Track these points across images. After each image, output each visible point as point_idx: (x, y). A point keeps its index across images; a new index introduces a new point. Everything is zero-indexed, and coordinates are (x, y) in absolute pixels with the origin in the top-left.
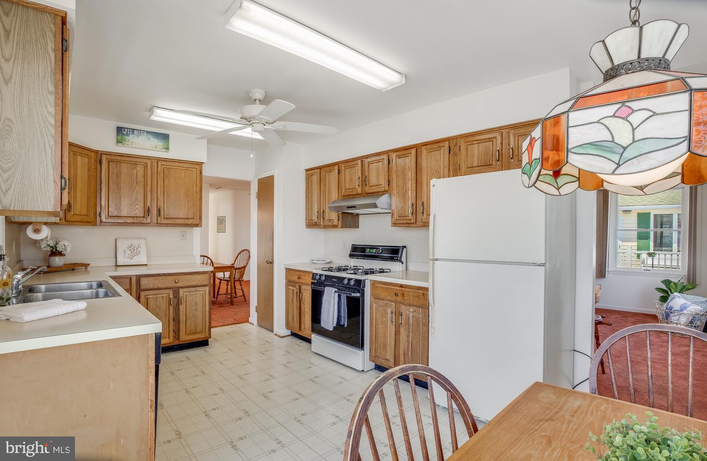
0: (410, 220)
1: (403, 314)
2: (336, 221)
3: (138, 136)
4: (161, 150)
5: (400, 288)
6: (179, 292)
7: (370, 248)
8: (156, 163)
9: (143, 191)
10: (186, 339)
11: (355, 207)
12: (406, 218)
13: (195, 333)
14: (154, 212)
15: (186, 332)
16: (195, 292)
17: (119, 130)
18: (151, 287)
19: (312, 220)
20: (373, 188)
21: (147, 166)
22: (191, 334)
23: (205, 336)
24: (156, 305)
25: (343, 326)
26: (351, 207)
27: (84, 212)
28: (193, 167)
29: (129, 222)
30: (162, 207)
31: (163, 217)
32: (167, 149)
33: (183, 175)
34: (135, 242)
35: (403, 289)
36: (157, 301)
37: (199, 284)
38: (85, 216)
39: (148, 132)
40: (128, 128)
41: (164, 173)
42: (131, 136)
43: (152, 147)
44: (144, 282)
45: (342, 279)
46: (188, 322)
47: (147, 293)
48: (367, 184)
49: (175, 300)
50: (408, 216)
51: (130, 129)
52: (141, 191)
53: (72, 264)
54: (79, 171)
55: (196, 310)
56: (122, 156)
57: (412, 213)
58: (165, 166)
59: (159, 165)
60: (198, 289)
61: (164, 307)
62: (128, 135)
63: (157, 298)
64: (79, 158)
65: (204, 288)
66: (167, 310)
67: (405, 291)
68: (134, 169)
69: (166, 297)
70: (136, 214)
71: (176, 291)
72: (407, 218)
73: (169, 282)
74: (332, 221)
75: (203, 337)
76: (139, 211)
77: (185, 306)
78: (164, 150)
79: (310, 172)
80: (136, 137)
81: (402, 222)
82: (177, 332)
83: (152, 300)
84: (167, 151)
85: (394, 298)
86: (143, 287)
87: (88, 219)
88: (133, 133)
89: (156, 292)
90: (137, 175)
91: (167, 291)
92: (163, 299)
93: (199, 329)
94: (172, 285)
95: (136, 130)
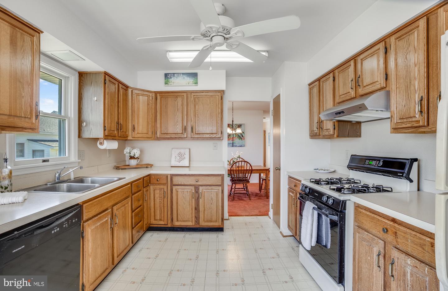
0: (418, 122)
1: (396, 263)
2: (332, 130)
3: (177, 78)
4: (192, 85)
5: (392, 223)
6: (199, 189)
7: (369, 160)
8: (190, 94)
9: (181, 115)
10: (204, 225)
11: (343, 112)
12: (410, 120)
13: (211, 221)
14: (189, 129)
15: (204, 219)
16: (211, 190)
17: (166, 75)
18: (180, 183)
19: (314, 131)
20: (367, 87)
21: (184, 98)
22: (207, 221)
23: (218, 225)
24: (183, 196)
25: (326, 246)
26: (340, 113)
27: (146, 132)
28: (216, 94)
29: (173, 137)
30: (194, 126)
31: (194, 133)
32: (196, 83)
33: (208, 101)
34: (182, 151)
35: (396, 225)
36: (183, 193)
37: (214, 184)
38: (146, 134)
39: (183, 74)
40: (171, 74)
41: (195, 101)
42: (173, 78)
43: (186, 84)
44: (176, 180)
45: (321, 194)
46: (206, 212)
47: (177, 187)
48: (361, 84)
49: (196, 194)
50: (415, 117)
51: (172, 74)
52: (180, 115)
53: (146, 164)
54: (141, 106)
55: (212, 204)
56: (169, 93)
57: (421, 112)
58: (196, 96)
59: (192, 96)
60: (213, 187)
61: (189, 199)
62: (171, 78)
63: (183, 191)
64: (141, 97)
65: (218, 187)
66: (191, 201)
67: (399, 230)
68: (176, 101)
69: (190, 191)
70: (177, 132)
71: (197, 188)
72: (414, 119)
73: (191, 181)
74: (329, 130)
75: (217, 225)
76: (179, 130)
77: (203, 200)
78: (194, 85)
79: (311, 86)
80: (176, 78)
81: (404, 126)
82: (197, 218)
83: (180, 192)
84: (197, 85)
85: (381, 234)
86: (174, 183)
87: (148, 136)
88: (174, 76)
89: (183, 187)
90: (177, 104)
91: (191, 187)
92: (188, 193)
93: (214, 219)
94: (194, 183)
95: (176, 73)
